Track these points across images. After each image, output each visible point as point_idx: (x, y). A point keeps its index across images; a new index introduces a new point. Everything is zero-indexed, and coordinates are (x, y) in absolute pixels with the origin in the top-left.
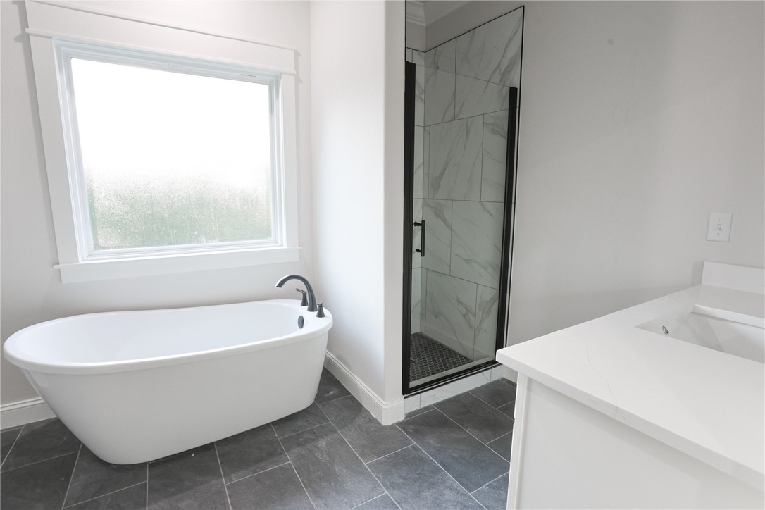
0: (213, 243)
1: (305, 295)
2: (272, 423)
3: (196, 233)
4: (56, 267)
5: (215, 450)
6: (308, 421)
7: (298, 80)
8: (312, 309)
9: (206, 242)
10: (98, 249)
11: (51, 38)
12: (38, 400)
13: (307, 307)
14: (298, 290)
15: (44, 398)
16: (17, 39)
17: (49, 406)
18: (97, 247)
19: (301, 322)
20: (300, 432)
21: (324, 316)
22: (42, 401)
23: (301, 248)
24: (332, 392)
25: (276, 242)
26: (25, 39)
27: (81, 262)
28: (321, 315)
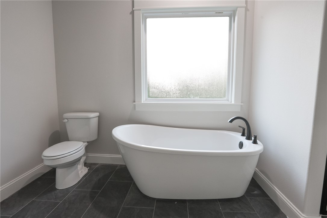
0: (197, 98)
1: (244, 130)
2: (219, 200)
3: (189, 93)
4: (134, 103)
5: (186, 204)
6: (240, 206)
7: (247, 10)
8: (249, 138)
9: (193, 98)
10: (149, 98)
11: (140, 10)
12: (119, 156)
13: (245, 137)
14: (240, 127)
15: (122, 156)
16: (130, 13)
17: (124, 160)
18: (149, 97)
19: (241, 145)
20: (235, 212)
21: (257, 144)
22: (121, 157)
23: (242, 104)
24: (256, 192)
25: (228, 100)
26: (132, 13)
27: (142, 102)
28: (255, 142)
